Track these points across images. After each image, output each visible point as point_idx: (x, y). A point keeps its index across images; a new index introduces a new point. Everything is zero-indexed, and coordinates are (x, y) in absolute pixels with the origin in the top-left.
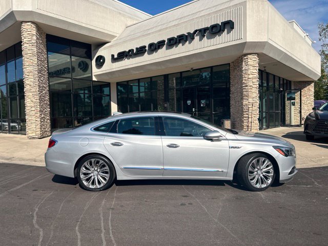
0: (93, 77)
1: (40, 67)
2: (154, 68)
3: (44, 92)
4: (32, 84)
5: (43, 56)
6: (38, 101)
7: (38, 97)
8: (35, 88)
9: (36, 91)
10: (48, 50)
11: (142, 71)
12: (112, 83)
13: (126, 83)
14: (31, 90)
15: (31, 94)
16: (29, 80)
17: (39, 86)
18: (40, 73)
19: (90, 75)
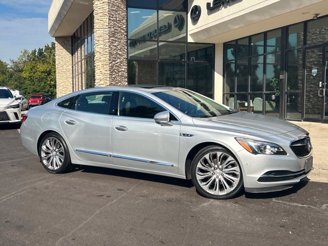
0: (189, 37)
1: (113, 30)
2: (255, 18)
3: (119, 60)
4: (101, 51)
5: (119, 14)
6: (108, 72)
7: (107, 68)
8: (104, 56)
9: (105, 60)
10: (128, 6)
11: (242, 25)
12: (218, 44)
13: (234, 43)
14: (100, 58)
15: (100, 64)
16: (99, 46)
17: (110, 53)
18: (113, 37)
19: (185, 35)
